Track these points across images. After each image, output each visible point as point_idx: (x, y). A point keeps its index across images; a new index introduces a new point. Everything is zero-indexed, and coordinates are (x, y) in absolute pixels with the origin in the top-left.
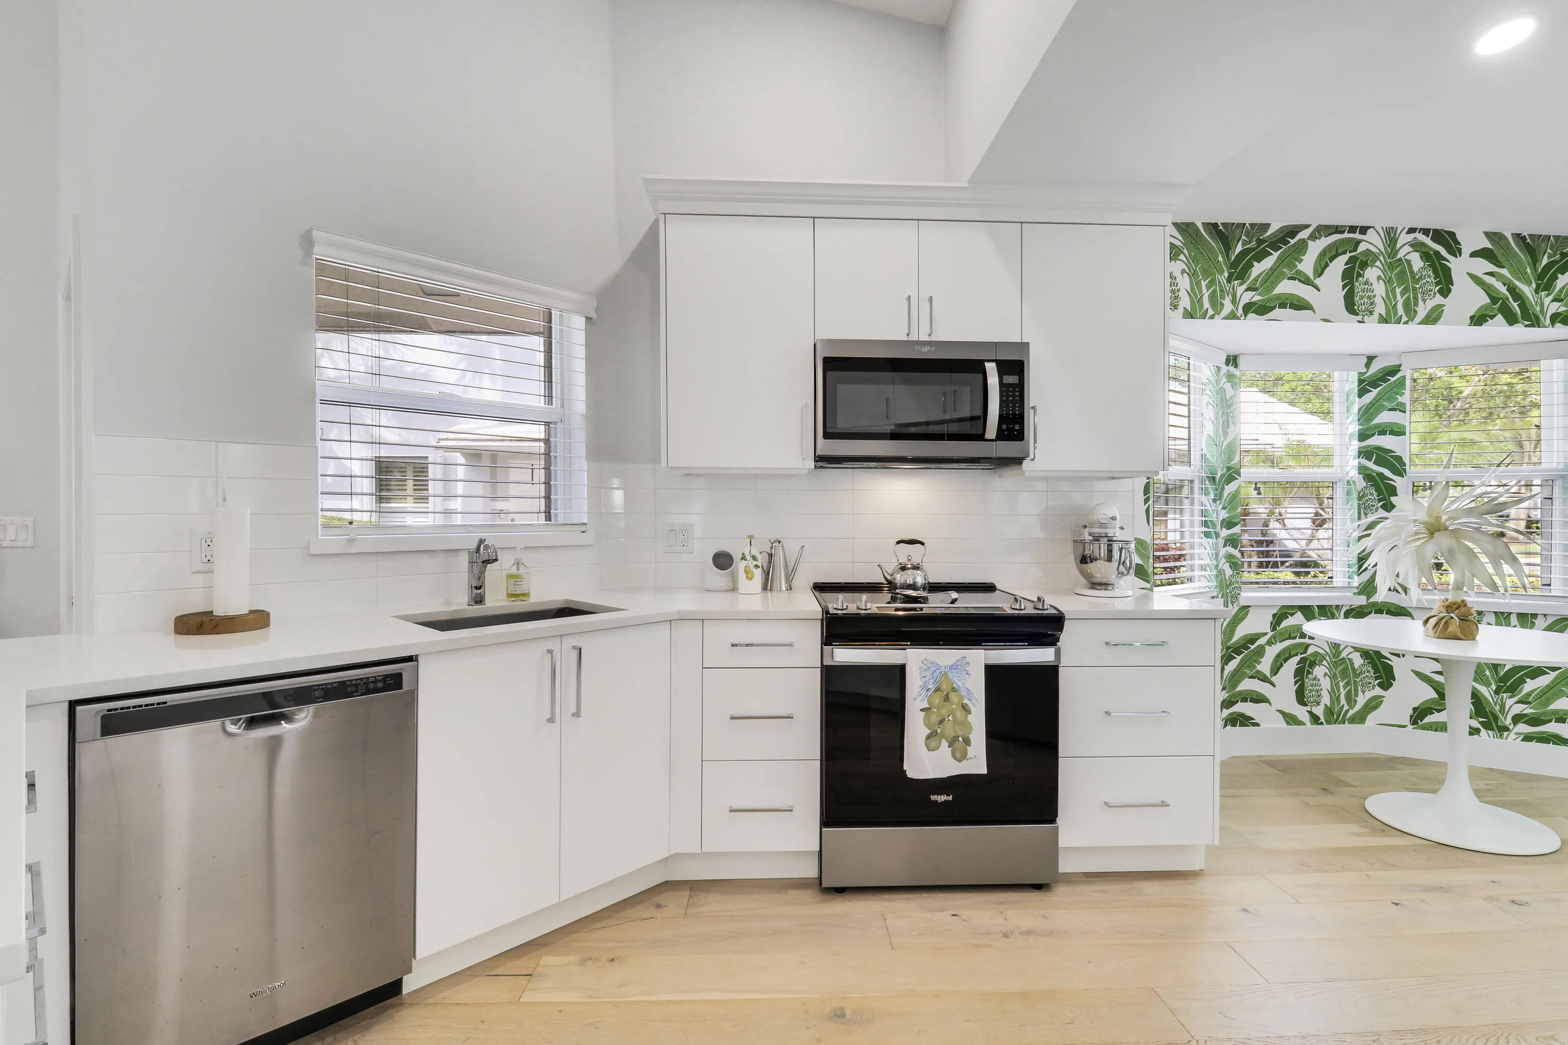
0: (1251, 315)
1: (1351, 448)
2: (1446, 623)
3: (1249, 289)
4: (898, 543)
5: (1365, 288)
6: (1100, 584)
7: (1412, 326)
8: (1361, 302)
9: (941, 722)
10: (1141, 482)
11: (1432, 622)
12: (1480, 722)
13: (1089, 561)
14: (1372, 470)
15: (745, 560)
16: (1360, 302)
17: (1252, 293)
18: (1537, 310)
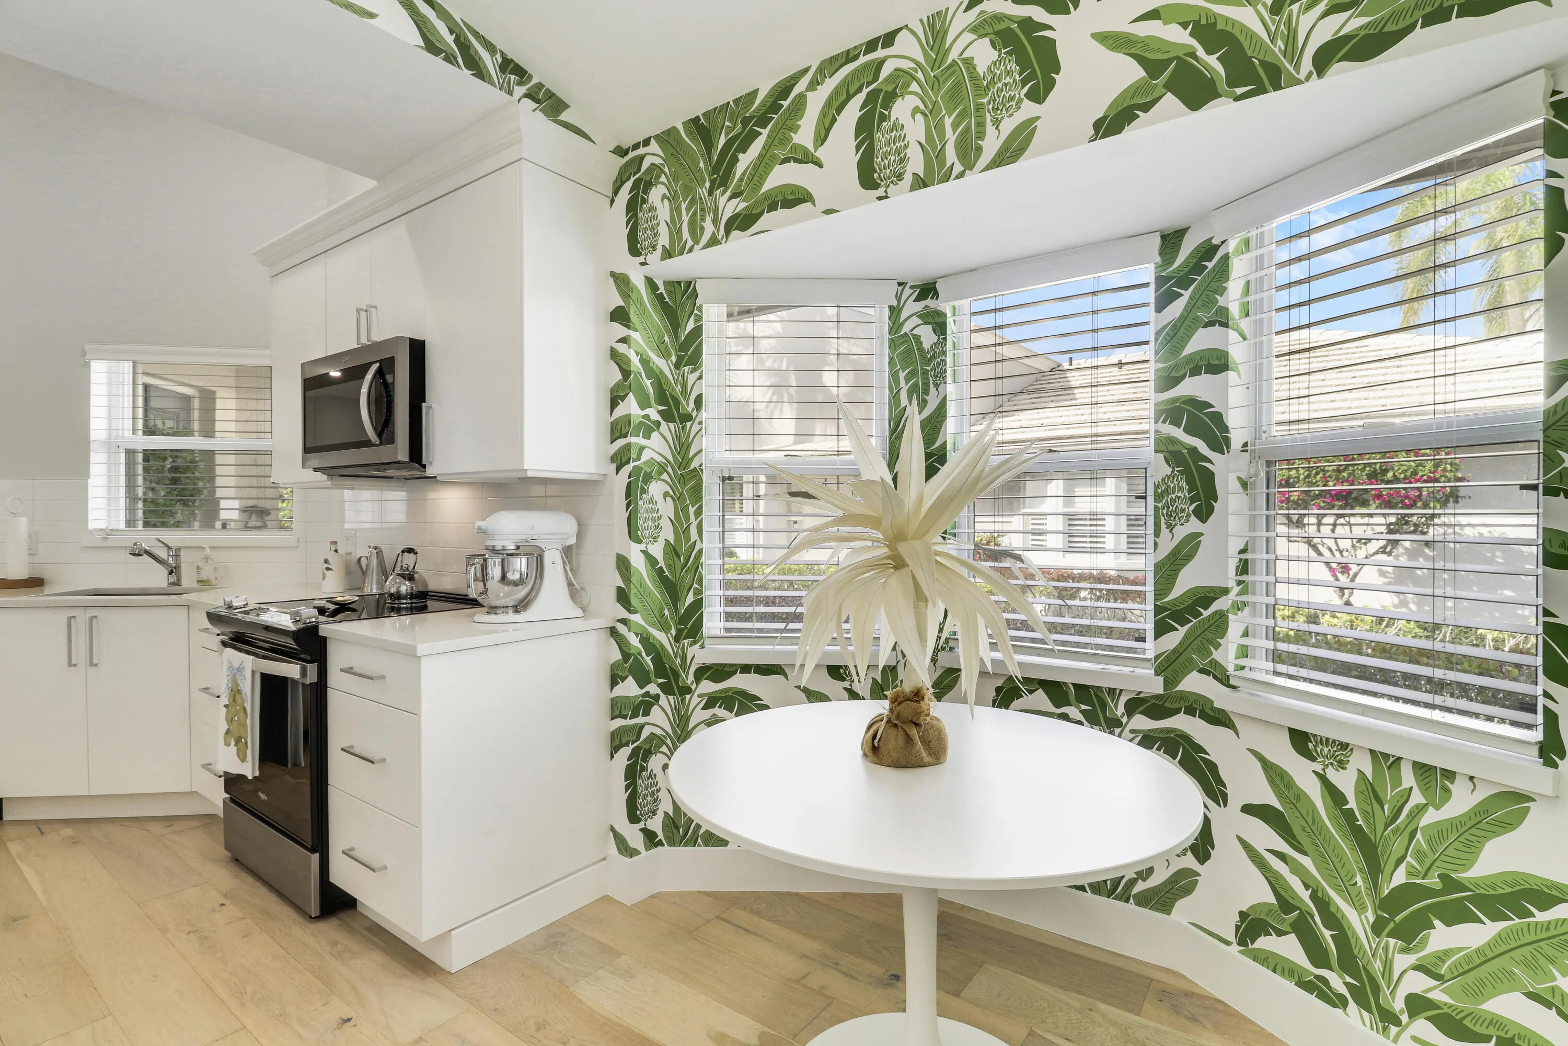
0: (735, 233)
3: (734, 196)
5: (891, 136)
8: (885, 164)
16: (883, 164)
17: (735, 201)
18: (1276, 50)
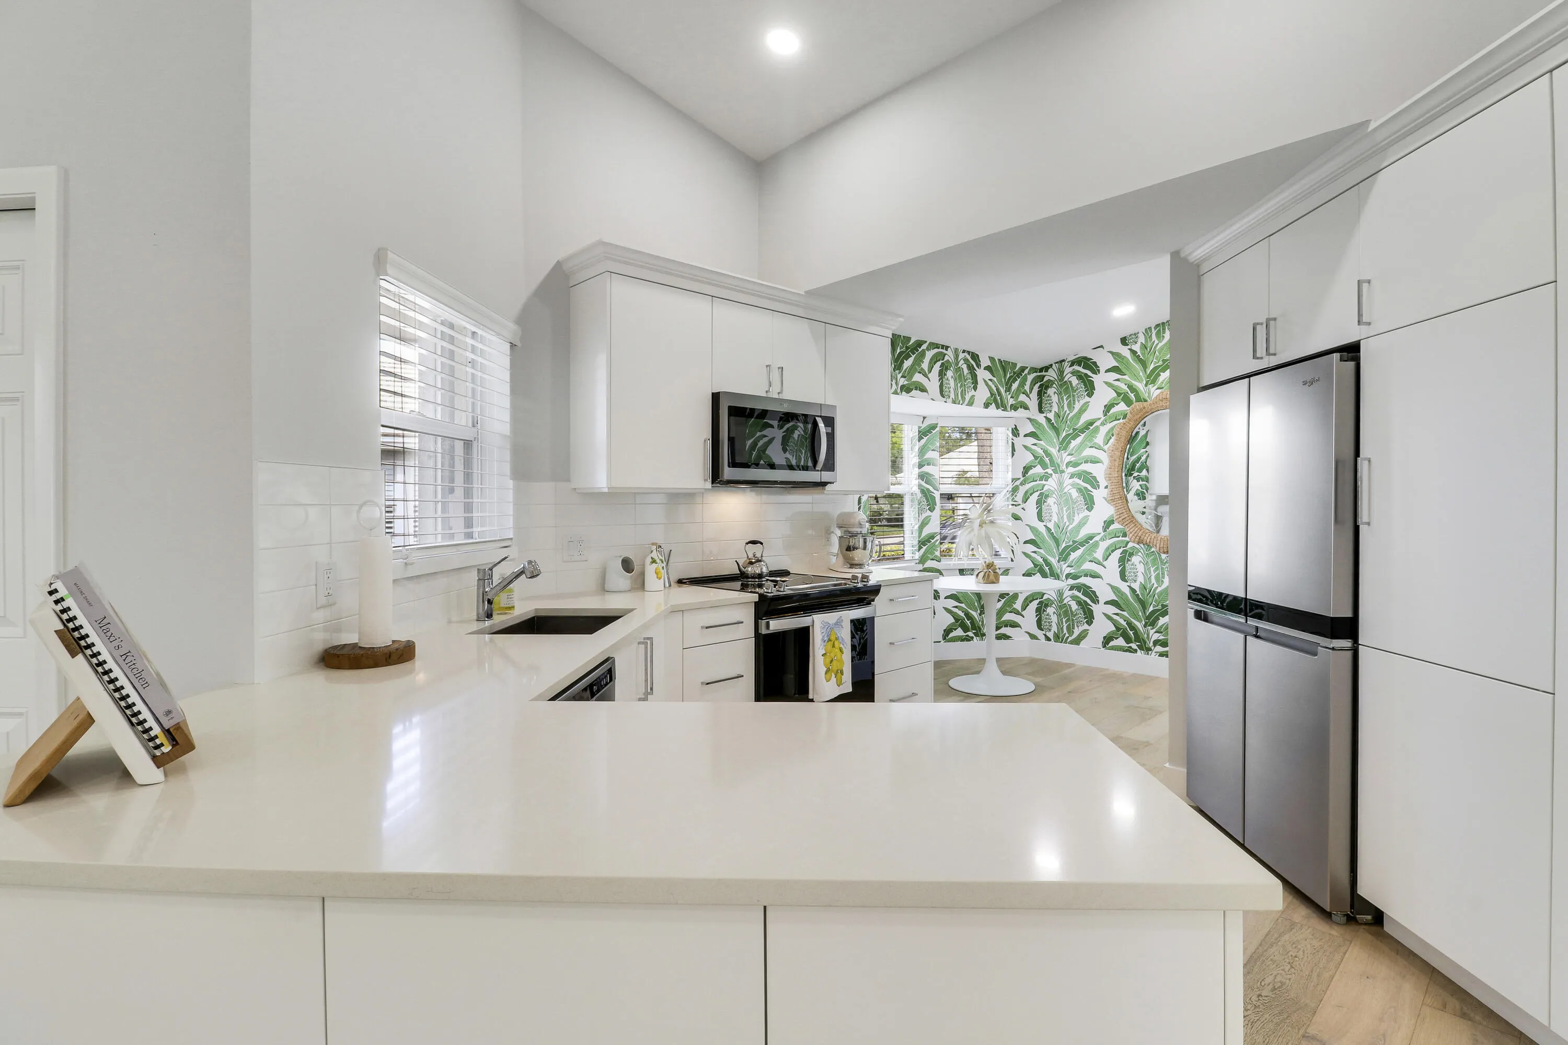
1: (914, 473)
2: (988, 575)
4: (747, 543)
6: (856, 565)
7: (964, 406)
9: (831, 661)
10: (857, 497)
11: (981, 575)
12: (973, 633)
13: (852, 549)
14: (924, 487)
15: (656, 563)
